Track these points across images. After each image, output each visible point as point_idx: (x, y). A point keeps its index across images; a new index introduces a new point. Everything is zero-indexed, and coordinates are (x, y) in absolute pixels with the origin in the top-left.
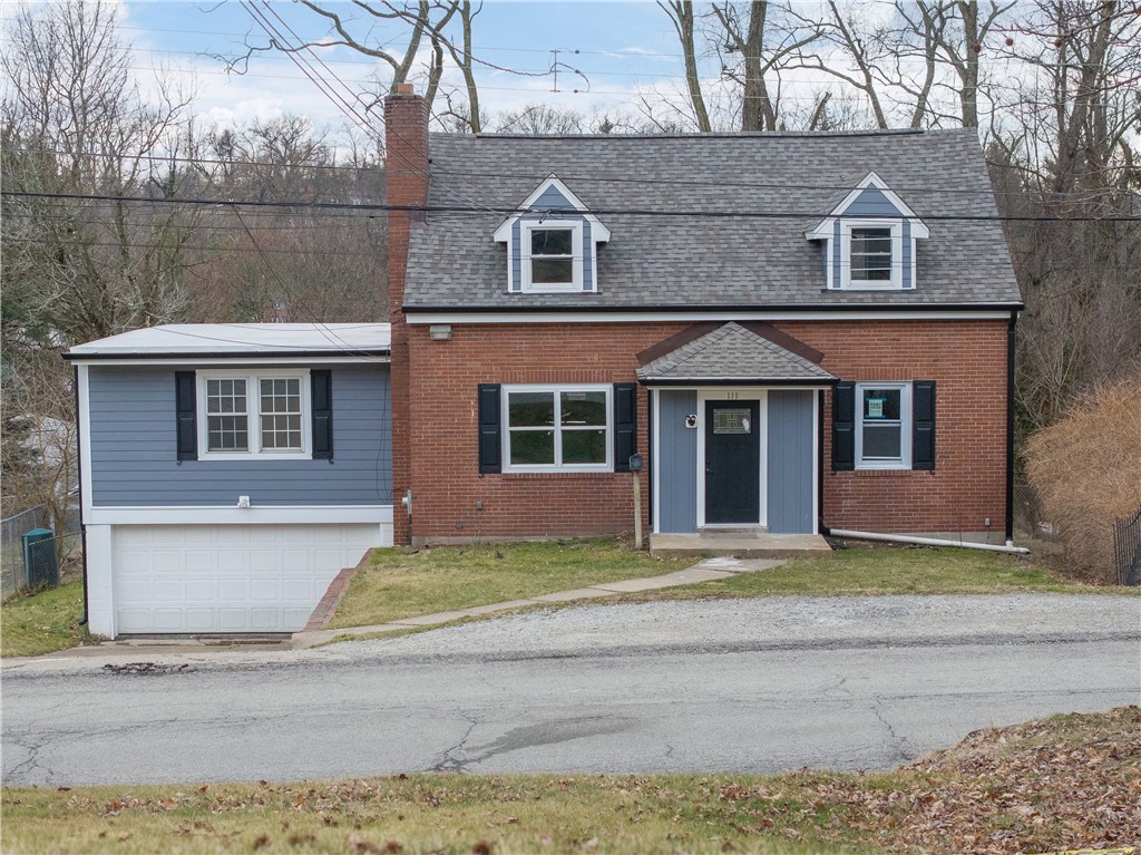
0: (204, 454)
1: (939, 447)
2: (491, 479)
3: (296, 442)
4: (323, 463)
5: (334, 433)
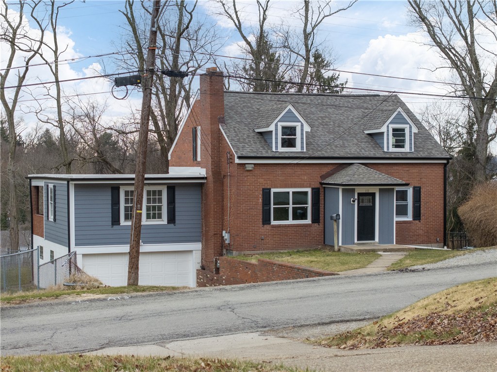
0: (123, 222)
1: (422, 211)
2: (267, 227)
3: (160, 217)
4: (172, 225)
5: (176, 212)
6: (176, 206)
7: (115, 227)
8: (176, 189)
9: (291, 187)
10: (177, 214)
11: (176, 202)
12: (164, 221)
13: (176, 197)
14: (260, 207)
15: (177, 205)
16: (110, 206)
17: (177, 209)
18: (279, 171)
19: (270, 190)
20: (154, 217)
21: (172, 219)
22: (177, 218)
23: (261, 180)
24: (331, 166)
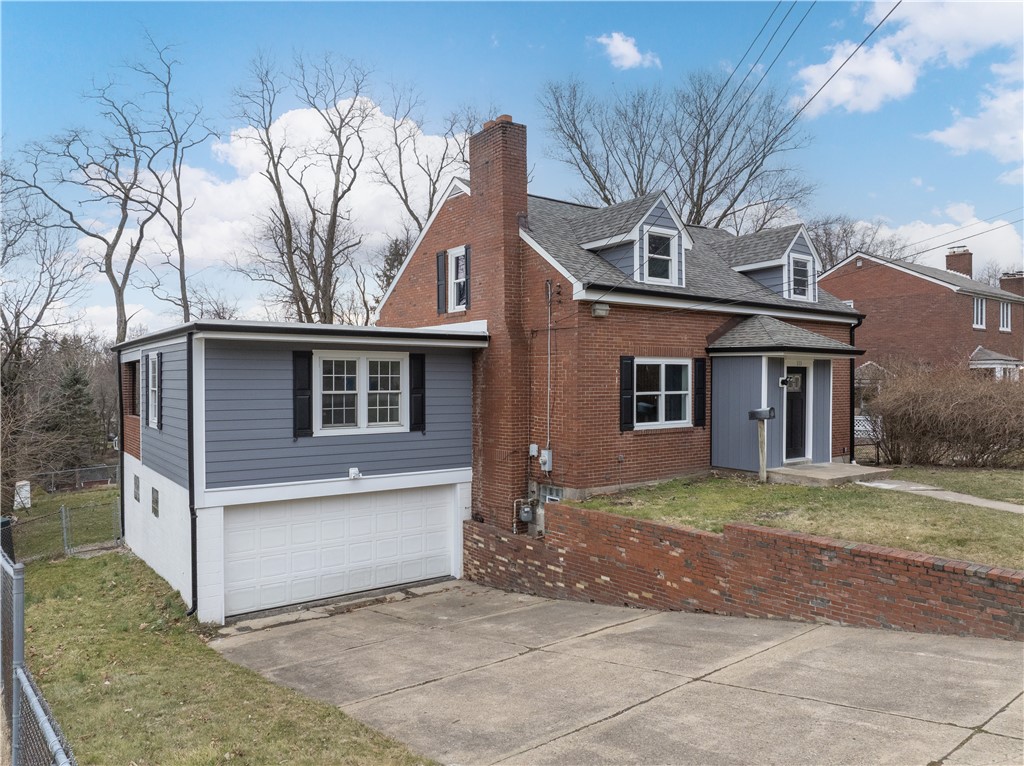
0: (319, 430)
2: (628, 435)
3: (394, 417)
4: (418, 435)
5: (427, 408)
6: (427, 395)
7: (302, 441)
8: (427, 361)
9: (665, 355)
10: (428, 410)
11: (427, 386)
12: (404, 425)
13: (428, 376)
14: (616, 395)
15: (428, 393)
16: (290, 395)
17: (428, 402)
18: (645, 322)
19: (632, 359)
20: (383, 419)
21: (418, 422)
22: (428, 419)
23: (617, 339)
24: (720, 319)
